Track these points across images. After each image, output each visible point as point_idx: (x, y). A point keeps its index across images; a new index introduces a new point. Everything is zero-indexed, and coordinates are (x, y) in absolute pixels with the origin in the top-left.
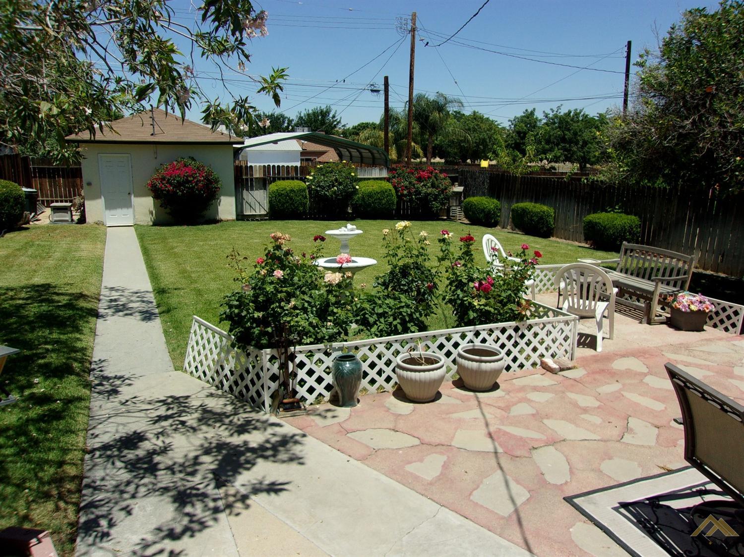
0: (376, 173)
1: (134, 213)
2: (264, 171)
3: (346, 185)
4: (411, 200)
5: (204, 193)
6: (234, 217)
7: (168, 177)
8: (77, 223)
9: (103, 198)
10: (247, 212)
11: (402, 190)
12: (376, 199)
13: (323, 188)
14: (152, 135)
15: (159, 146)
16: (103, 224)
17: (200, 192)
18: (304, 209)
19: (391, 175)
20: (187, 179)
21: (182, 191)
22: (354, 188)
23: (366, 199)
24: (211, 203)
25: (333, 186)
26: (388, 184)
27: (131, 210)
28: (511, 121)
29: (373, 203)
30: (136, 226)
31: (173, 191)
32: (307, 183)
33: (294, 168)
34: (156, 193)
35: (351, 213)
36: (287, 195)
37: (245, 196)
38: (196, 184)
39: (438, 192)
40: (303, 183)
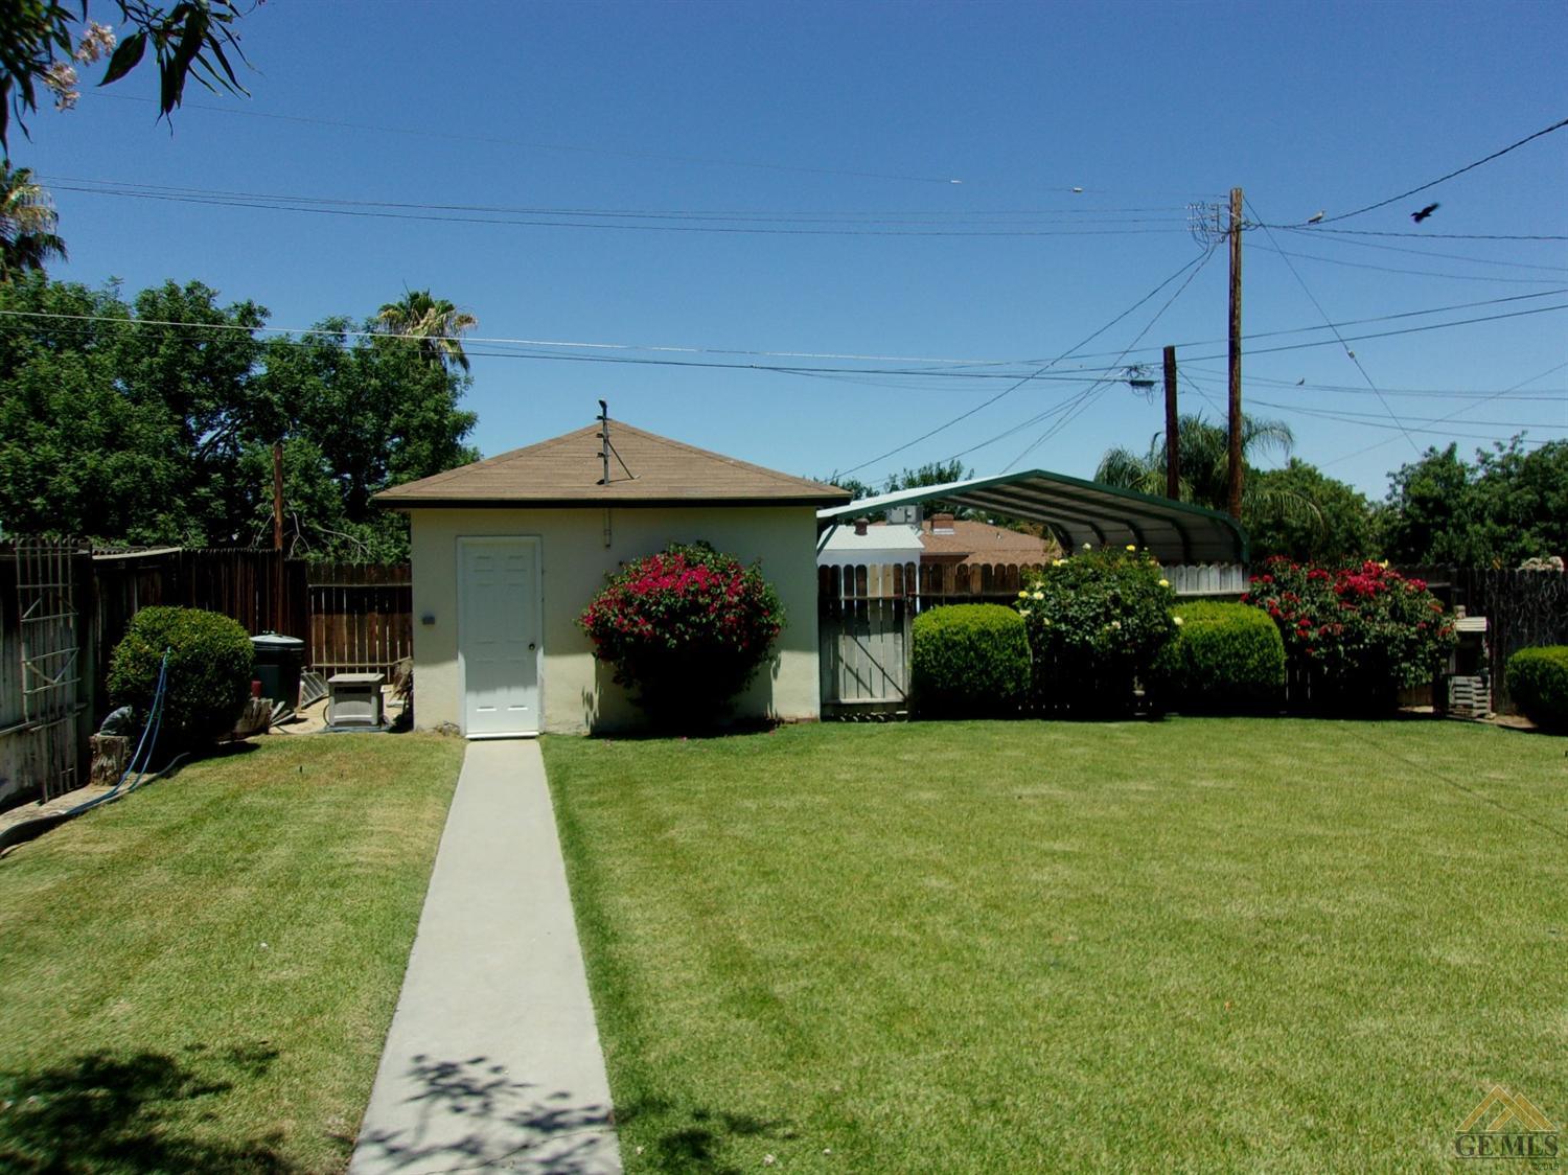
0: (1211, 581)
1: (541, 701)
2: (898, 581)
3: (1147, 615)
4: (1333, 657)
5: (740, 641)
6: (816, 711)
7: (641, 596)
8: (393, 730)
9: (461, 658)
10: (849, 698)
11: (1304, 628)
12: (1229, 656)
13: (1080, 626)
14: (601, 482)
15: (618, 512)
16: (458, 733)
17: (727, 637)
18: (1018, 685)
19: (1259, 585)
20: (694, 603)
21: (680, 637)
22: (1170, 623)
23: (1198, 654)
24: (754, 670)
25: (1109, 619)
26: (1256, 611)
27: (531, 695)
28: (1394, 476)
29: (1219, 666)
30: (547, 739)
31: (653, 636)
32: (1024, 613)
33: (979, 571)
34: (606, 642)
35: (1140, 698)
36: (972, 646)
37: (843, 651)
38: (720, 617)
39: (1417, 633)
40: (1015, 613)
